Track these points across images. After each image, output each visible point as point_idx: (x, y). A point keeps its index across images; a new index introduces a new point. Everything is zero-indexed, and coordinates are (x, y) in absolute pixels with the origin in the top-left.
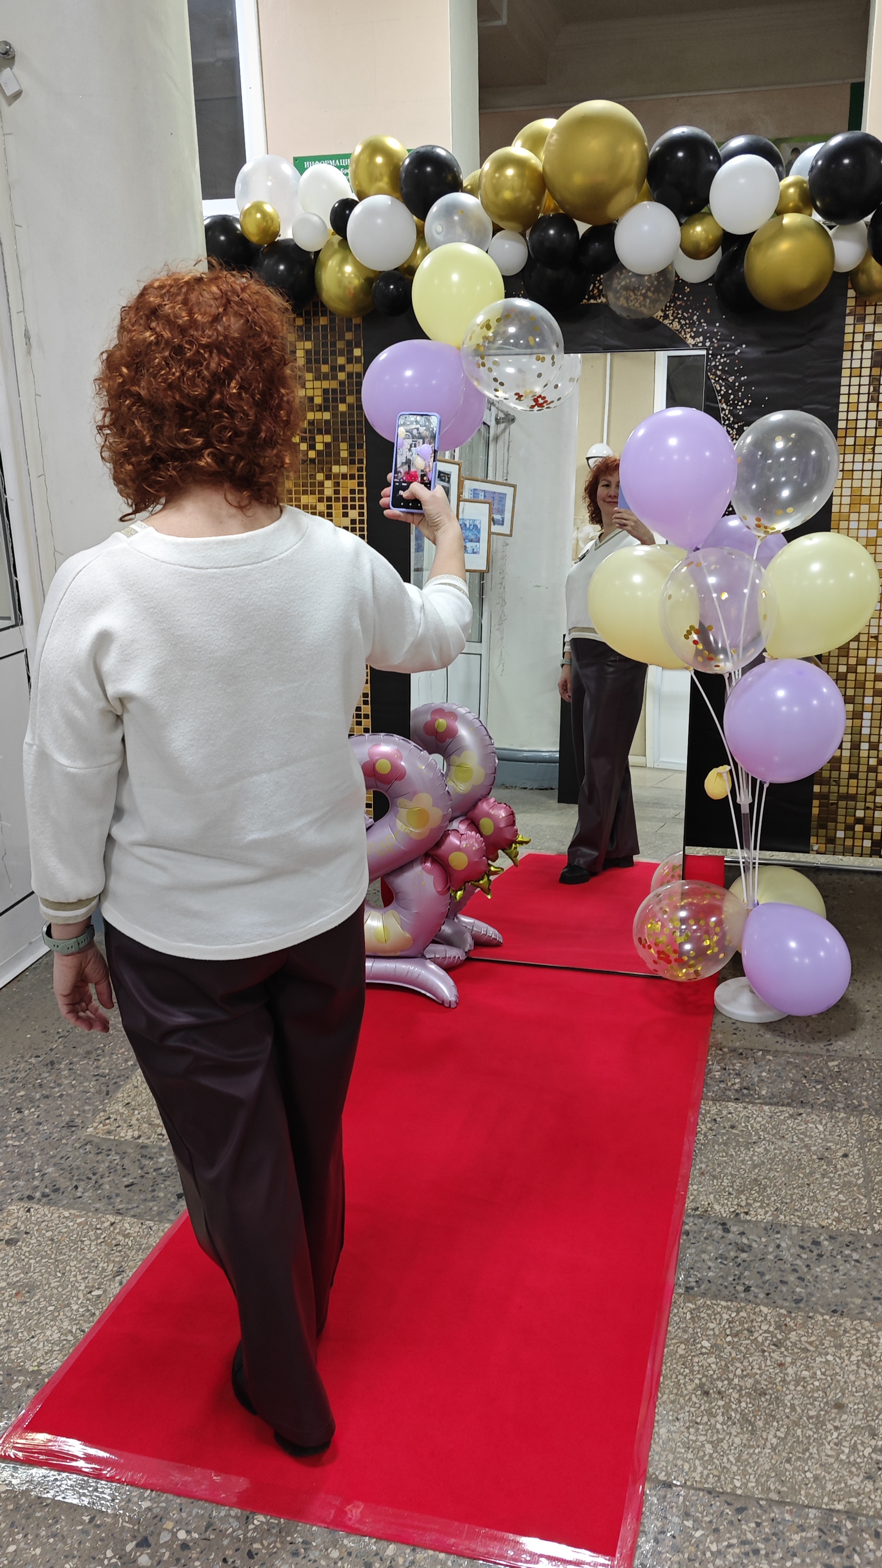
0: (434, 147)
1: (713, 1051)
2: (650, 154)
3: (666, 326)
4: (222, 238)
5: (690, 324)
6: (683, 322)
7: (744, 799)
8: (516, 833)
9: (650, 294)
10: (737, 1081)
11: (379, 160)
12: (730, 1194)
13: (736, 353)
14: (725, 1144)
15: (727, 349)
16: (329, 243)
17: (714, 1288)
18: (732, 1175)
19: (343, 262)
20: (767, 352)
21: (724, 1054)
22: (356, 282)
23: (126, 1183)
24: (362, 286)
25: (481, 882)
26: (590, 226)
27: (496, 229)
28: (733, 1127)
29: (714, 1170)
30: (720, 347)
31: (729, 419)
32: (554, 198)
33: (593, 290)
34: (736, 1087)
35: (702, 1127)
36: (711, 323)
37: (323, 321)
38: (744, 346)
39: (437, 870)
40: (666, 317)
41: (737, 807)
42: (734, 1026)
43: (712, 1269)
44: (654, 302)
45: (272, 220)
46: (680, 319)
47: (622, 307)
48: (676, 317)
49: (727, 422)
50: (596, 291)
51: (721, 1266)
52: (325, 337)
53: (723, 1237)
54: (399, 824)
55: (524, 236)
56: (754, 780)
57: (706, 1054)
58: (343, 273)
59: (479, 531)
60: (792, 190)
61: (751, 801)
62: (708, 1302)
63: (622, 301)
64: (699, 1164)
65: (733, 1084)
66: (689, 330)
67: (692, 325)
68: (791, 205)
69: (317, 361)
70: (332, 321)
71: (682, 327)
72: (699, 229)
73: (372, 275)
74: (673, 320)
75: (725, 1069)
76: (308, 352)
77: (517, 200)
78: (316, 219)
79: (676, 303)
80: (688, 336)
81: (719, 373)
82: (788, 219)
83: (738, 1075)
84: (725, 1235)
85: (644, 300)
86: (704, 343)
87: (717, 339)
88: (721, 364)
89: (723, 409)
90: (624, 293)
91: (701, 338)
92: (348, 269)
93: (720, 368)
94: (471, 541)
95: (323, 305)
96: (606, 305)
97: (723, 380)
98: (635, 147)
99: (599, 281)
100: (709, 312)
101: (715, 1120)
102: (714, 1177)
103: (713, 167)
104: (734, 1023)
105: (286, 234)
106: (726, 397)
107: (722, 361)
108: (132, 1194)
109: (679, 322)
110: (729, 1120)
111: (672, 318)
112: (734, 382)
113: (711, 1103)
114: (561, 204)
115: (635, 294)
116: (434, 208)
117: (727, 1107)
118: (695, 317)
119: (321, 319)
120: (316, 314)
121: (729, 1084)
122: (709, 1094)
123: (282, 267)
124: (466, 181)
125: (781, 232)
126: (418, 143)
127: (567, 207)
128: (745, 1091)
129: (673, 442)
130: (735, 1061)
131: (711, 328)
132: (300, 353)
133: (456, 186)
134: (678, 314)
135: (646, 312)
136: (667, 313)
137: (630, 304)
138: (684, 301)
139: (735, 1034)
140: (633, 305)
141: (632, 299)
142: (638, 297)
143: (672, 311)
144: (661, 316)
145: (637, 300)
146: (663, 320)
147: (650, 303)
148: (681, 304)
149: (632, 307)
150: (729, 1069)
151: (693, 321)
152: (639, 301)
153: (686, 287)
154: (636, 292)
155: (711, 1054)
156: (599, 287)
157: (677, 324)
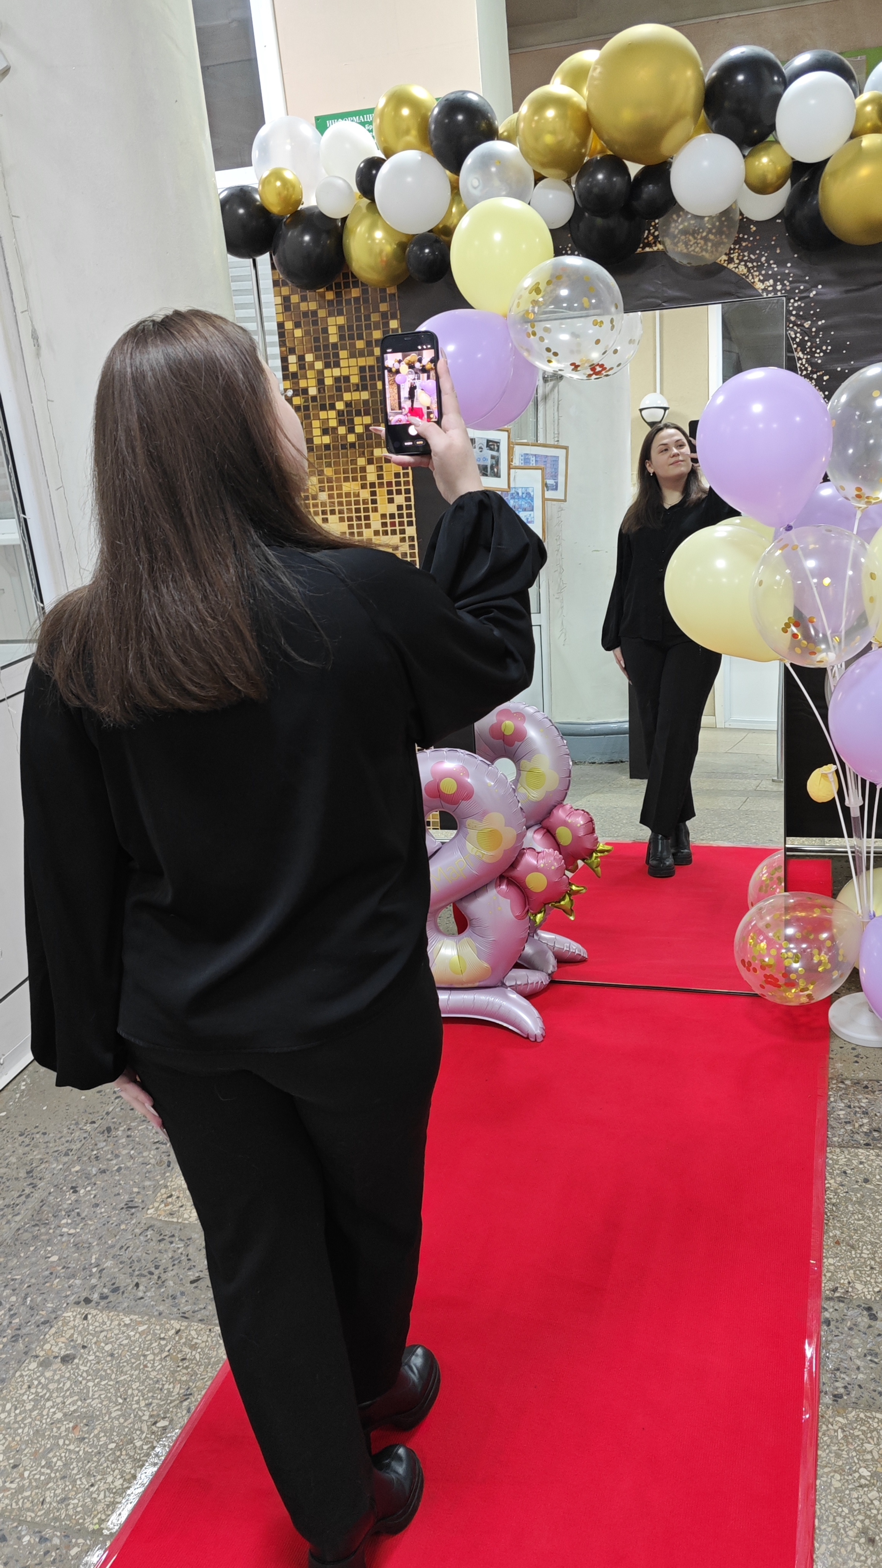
0: (465, 92)
1: (833, 1084)
2: (706, 80)
3: (730, 270)
4: (241, 211)
5: (757, 266)
6: (750, 265)
7: (854, 801)
8: (596, 841)
9: (711, 237)
10: (865, 1121)
11: (405, 112)
12: (872, 1268)
13: (811, 295)
14: (860, 1203)
15: (801, 292)
16: (356, 208)
17: (866, 1395)
18: (872, 1243)
19: (372, 228)
20: (847, 292)
21: (847, 1086)
22: (389, 248)
23: (192, 1278)
24: (395, 253)
25: (562, 903)
26: (642, 166)
27: (539, 178)
28: (866, 1181)
29: (851, 1237)
30: (792, 290)
31: (806, 369)
32: (601, 137)
33: (647, 237)
34: (865, 1129)
35: (831, 1182)
36: (781, 263)
37: (355, 293)
38: (820, 287)
39: (514, 892)
40: (731, 260)
41: (846, 810)
42: (855, 1053)
43: (862, 1369)
44: (716, 245)
45: (293, 187)
46: (746, 261)
47: (681, 253)
48: (741, 261)
49: (805, 373)
50: (651, 238)
51: (873, 1365)
52: (358, 310)
53: (870, 1327)
54: (469, 846)
55: (569, 182)
56: (864, 781)
57: (826, 1089)
58: (373, 240)
59: (532, 499)
60: (869, 108)
61: (862, 803)
62: (862, 1415)
63: (681, 247)
64: (832, 1232)
65: (861, 1126)
66: (757, 273)
67: (760, 268)
68: (869, 124)
69: (351, 337)
70: (365, 291)
71: (749, 271)
72: (765, 160)
73: (404, 240)
74: (739, 264)
75: (849, 1107)
76: (341, 328)
77: (560, 143)
78: (341, 182)
79: (741, 245)
80: (756, 280)
81: (793, 319)
82: (868, 141)
83: (866, 1113)
84: (873, 1323)
85: (706, 244)
86: (774, 286)
87: (789, 281)
88: (795, 308)
89: (799, 359)
90: (683, 237)
91: (771, 282)
92: (379, 234)
93: (794, 312)
94: (525, 510)
95: (354, 276)
96: (664, 253)
97: (798, 326)
98: (689, 73)
99: (654, 227)
100: (778, 251)
101: (845, 1172)
102: (853, 1247)
103: (779, 89)
104: (854, 1049)
105: (309, 201)
106: (802, 345)
107: (796, 305)
108: (198, 1291)
109: (746, 266)
110: (861, 1172)
111: (737, 261)
112: (810, 328)
113: (838, 1150)
114: (609, 144)
115: (695, 238)
116: (469, 161)
117: (857, 1155)
118: (763, 259)
119: (353, 290)
120: (347, 286)
121: (857, 1125)
122: (835, 1139)
123: (307, 238)
124: (502, 127)
125: (861, 156)
126: (447, 89)
127: (616, 147)
128: (876, 1134)
129: (757, 408)
130: (860, 1097)
131: (782, 269)
132: (332, 330)
133: (491, 134)
134: (744, 256)
135: (708, 257)
136: (732, 256)
137: (690, 249)
138: (750, 242)
139: (857, 1062)
140: (694, 251)
141: (691, 243)
142: (699, 241)
143: (737, 254)
144: (725, 261)
145: (698, 244)
146: (728, 264)
147: (712, 247)
148: (747, 245)
149: (692, 253)
150: (854, 1107)
151: (761, 262)
152: (699, 245)
153: (752, 226)
154: (696, 235)
155: (832, 1088)
156: (654, 233)
157: (744, 267)
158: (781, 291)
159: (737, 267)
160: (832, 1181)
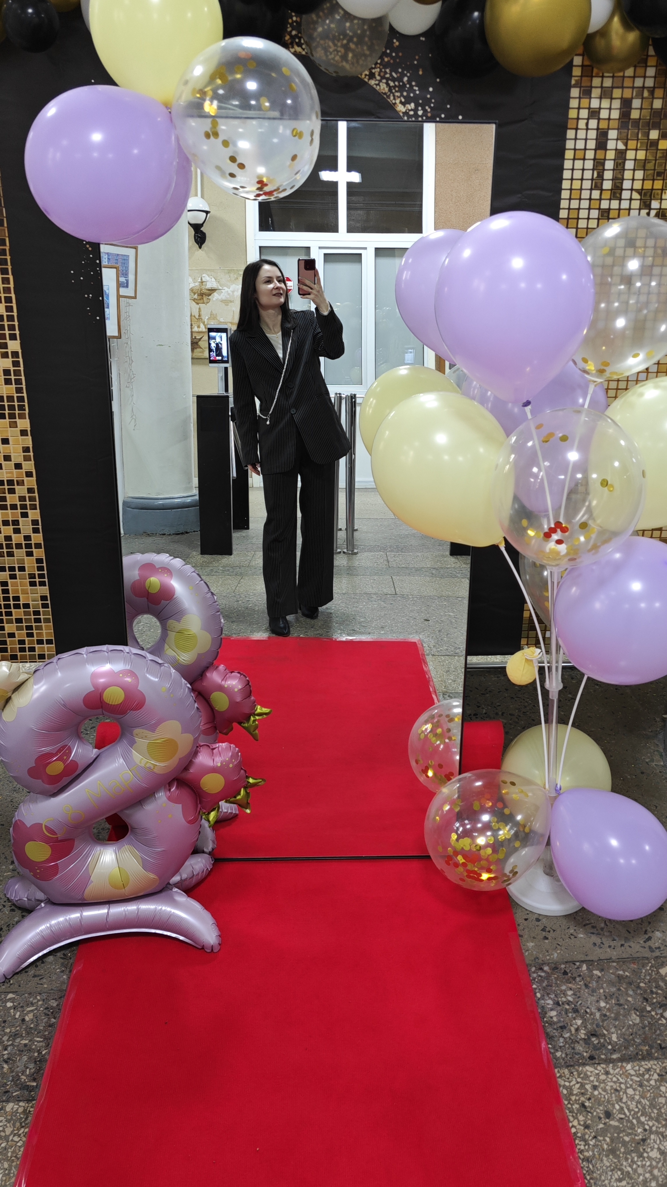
1: (533, 972)
3: (371, 87)
5: (399, 86)
6: (392, 84)
7: (555, 686)
9: (352, 46)
21: (548, 974)
25: (239, 797)
28: (608, 1115)
34: (582, 1034)
35: (575, 1125)
36: (423, 88)
39: (186, 795)
42: (541, 926)
44: (358, 56)
46: (387, 79)
48: (383, 78)
50: (287, 38)
54: (137, 757)
57: (527, 980)
59: (108, 297)
61: (561, 687)
65: (577, 1031)
66: (398, 94)
67: (402, 88)
71: (390, 90)
74: (380, 81)
75: (558, 1004)
79: (382, 60)
80: (398, 101)
83: (576, 1011)
85: (346, 53)
86: (416, 110)
87: (430, 107)
91: (413, 105)
99: (291, 25)
100: (421, 73)
101: (584, 1106)
104: (538, 920)
109: (387, 84)
110: (599, 1102)
111: (378, 78)
115: (335, 45)
117: (586, 1076)
118: (406, 79)
121: (573, 1030)
122: (559, 1054)
128: (594, 1040)
130: (564, 988)
131: (424, 93)
134: (386, 73)
135: (348, 68)
136: (373, 71)
137: (330, 57)
138: (392, 57)
139: (546, 938)
140: (333, 59)
141: (331, 50)
142: (339, 49)
143: (378, 70)
144: (366, 75)
145: (338, 52)
146: (369, 79)
147: (352, 58)
148: (389, 61)
149: (332, 61)
150: (563, 1004)
151: (403, 83)
152: (340, 54)
153: (395, 41)
154: (336, 42)
155: (534, 979)
156: (291, 32)
157: (385, 85)
158: (422, 116)
159: (378, 85)
160: (575, 1123)
